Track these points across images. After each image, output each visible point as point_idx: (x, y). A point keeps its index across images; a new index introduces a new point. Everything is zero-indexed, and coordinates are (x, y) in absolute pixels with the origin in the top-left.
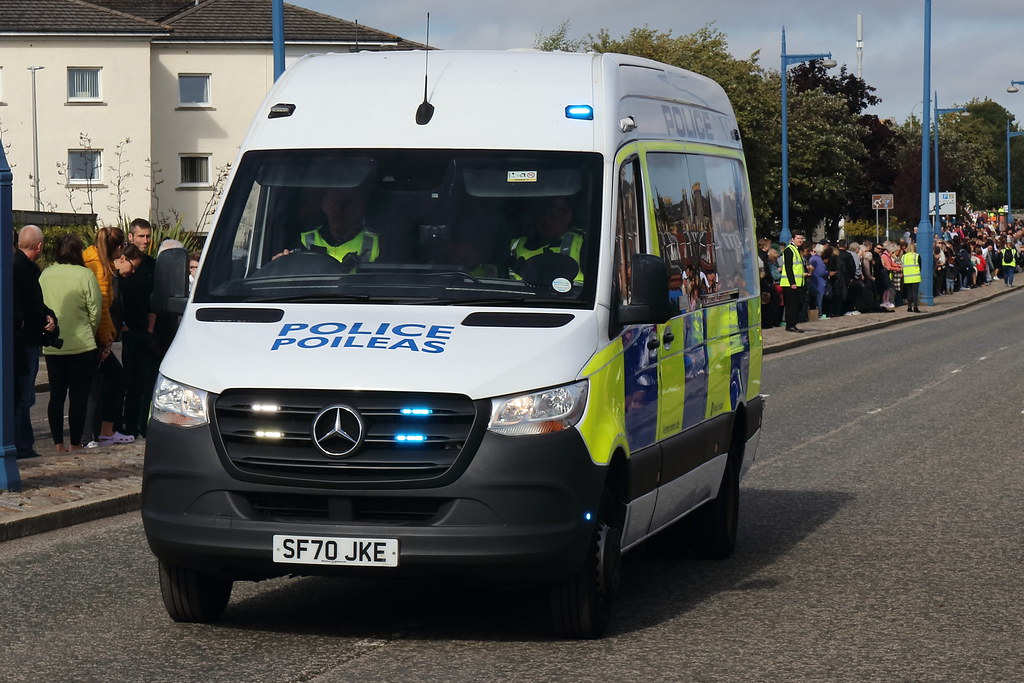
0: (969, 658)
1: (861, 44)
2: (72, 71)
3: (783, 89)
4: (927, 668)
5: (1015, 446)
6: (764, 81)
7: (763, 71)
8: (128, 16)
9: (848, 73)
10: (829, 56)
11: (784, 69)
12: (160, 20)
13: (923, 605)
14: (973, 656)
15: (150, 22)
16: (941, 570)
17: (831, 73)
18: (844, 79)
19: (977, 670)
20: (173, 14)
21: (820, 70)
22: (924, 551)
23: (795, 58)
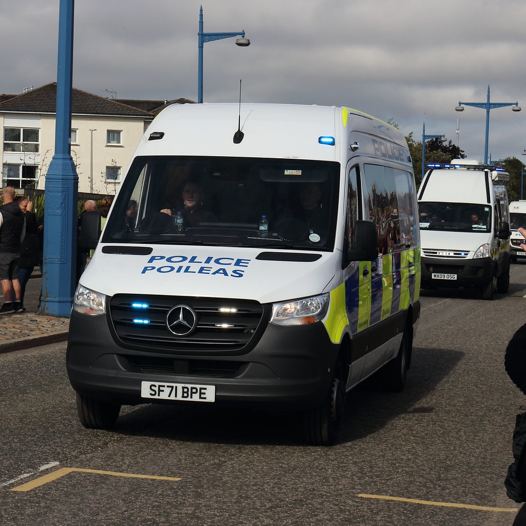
0: (494, 406)
1: (458, 132)
2: (109, 132)
3: (423, 150)
4: (476, 410)
5: (519, 312)
6: (415, 146)
7: (414, 142)
8: (135, 108)
9: (452, 144)
10: (444, 136)
11: (424, 141)
12: (149, 111)
13: (475, 381)
14: (496, 405)
15: (144, 111)
16: (484, 366)
17: (444, 144)
18: (450, 146)
19: (498, 411)
20: (155, 108)
21: (440, 142)
22: (477, 358)
23: (429, 137)
